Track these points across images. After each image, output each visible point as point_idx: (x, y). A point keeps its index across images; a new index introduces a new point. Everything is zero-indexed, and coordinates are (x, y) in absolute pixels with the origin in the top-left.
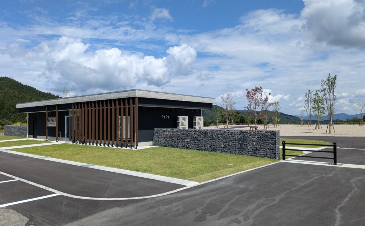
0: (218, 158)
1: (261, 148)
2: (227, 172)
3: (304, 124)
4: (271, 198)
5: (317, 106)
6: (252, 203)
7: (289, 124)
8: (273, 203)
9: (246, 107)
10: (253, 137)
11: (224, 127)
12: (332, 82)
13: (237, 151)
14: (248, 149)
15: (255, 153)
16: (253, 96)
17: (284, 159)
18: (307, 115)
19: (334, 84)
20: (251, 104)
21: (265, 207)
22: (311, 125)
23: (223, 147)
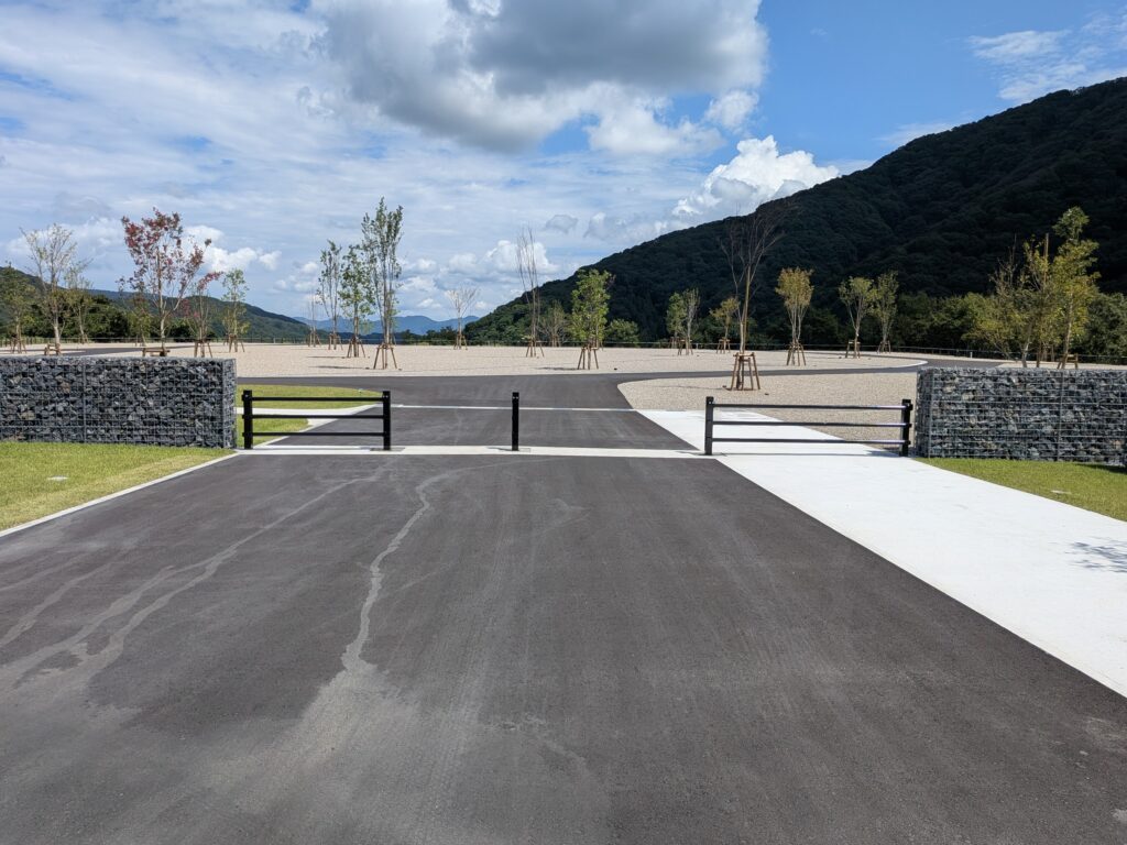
0: (12, 460)
1: (173, 417)
2: (41, 507)
3: (317, 343)
4: (191, 567)
5: (352, 293)
6: (127, 591)
7: (277, 341)
8: (199, 579)
9: (127, 279)
10: (146, 380)
11: (46, 350)
12: (388, 226)
13: (89, 432)
14: (130, 423)
15: (155, 433)
16: (149, 244)
17: (248, 445)
18: (326, 318)
19: (396, 231)
20: (142, 272)
21: (171, 595)
22: (338, 346)
23: (33, 422)
